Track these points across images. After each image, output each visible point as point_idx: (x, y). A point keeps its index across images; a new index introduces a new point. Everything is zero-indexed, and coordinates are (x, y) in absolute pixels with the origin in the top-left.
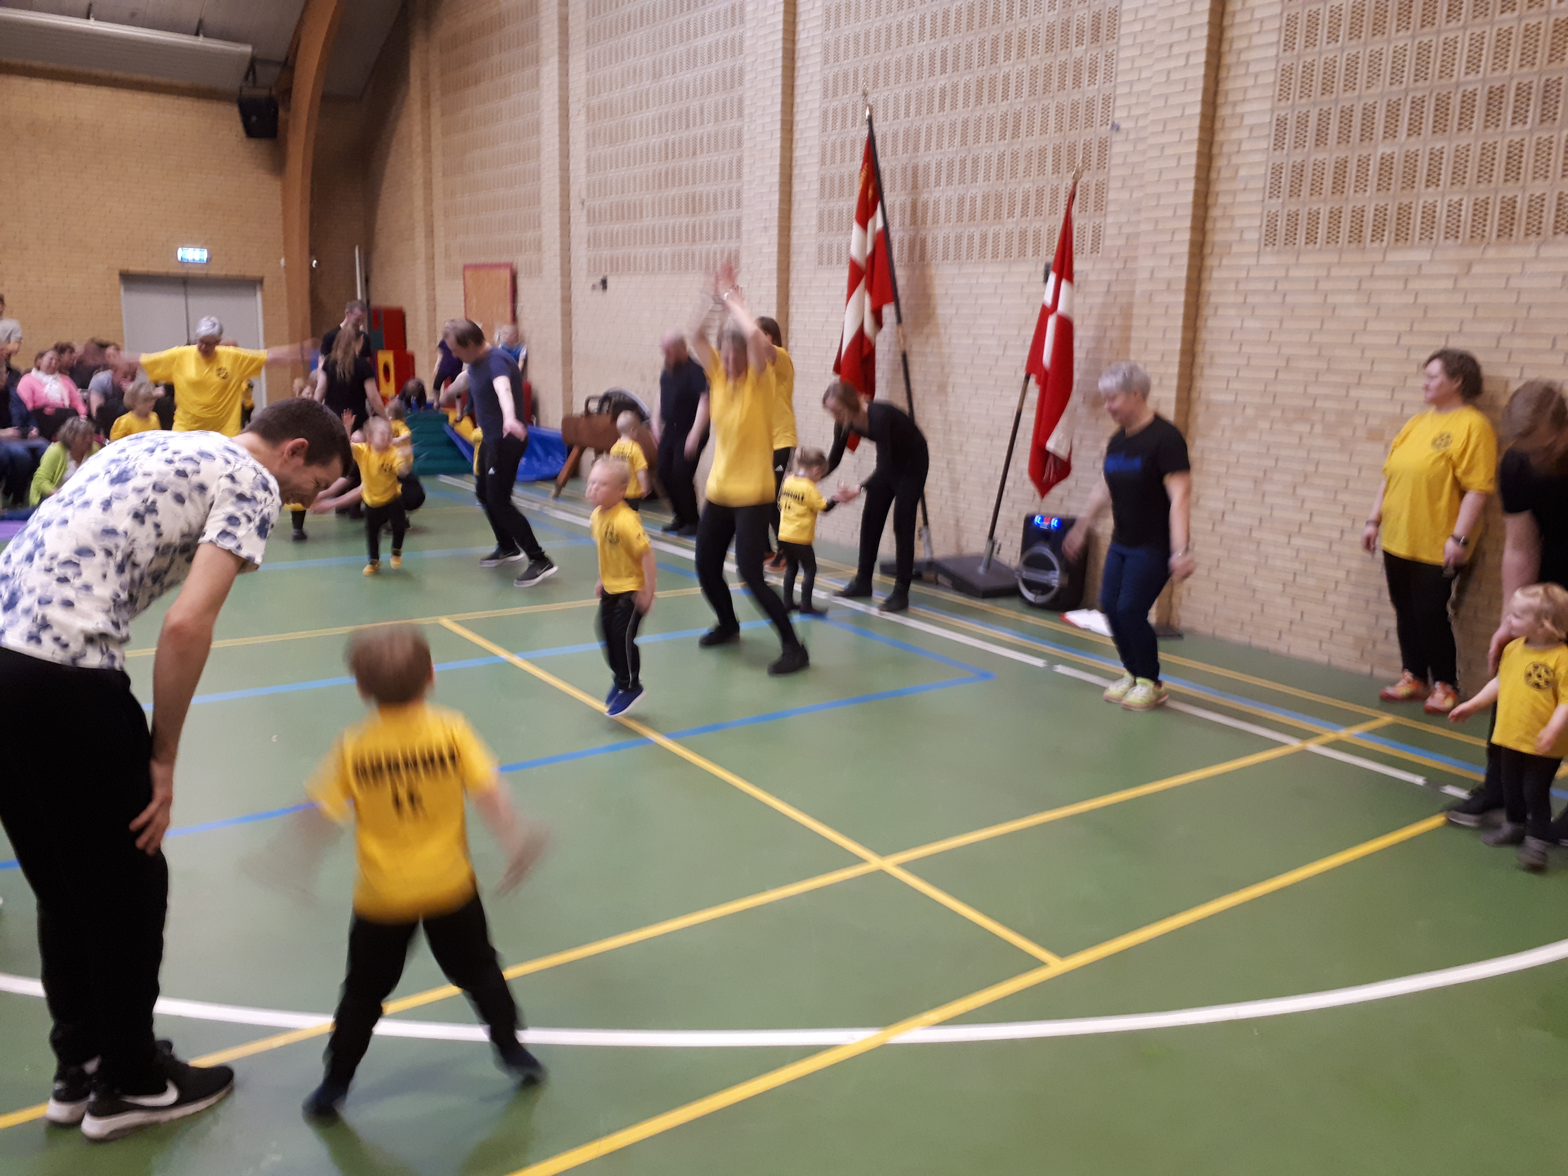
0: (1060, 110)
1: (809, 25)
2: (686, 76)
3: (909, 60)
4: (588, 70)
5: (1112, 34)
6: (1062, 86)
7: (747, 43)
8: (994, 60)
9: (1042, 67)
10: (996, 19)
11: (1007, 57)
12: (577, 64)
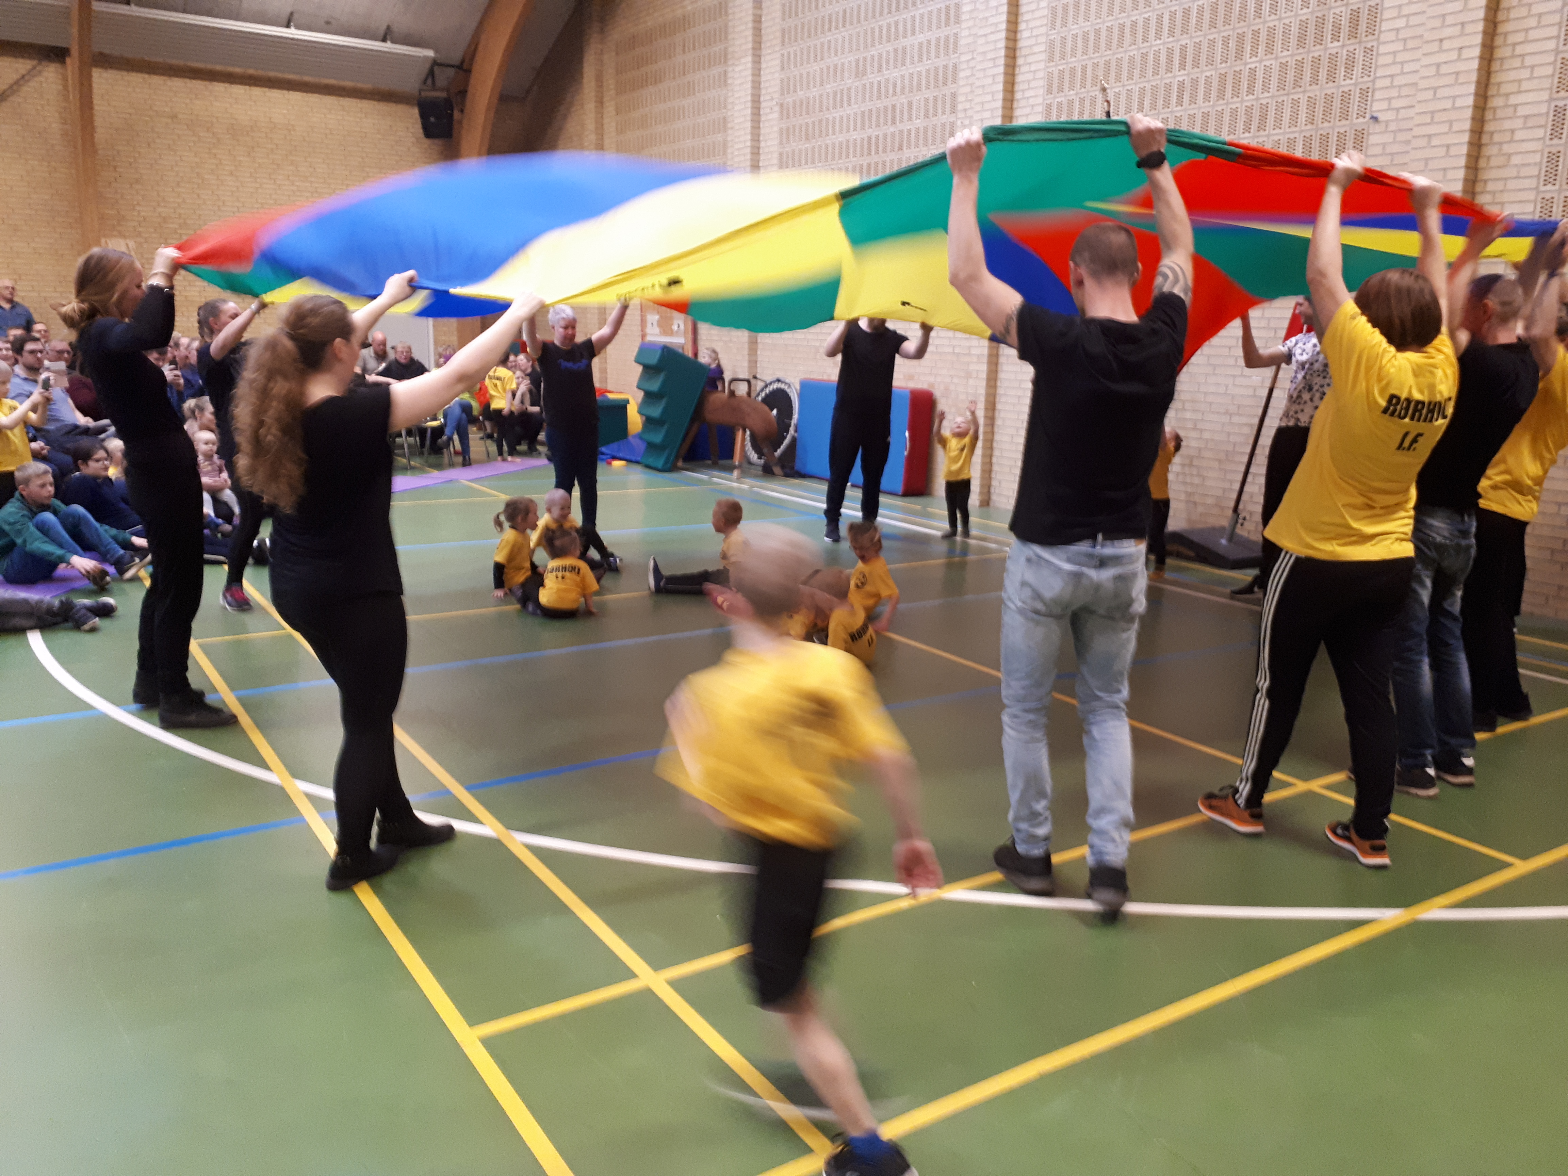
0: (1312, 102)
1: (1031, 25)
2: (894, 74)
3: (1144, 56)
4: (783, 68)
5: (1372, 29)
6: (1315, 80)
7: (963, 42)
8: (1239, 56)
9: (1292, 62)
10: (1242, 17)
11: (1254, 54)
12: (771, 64)
